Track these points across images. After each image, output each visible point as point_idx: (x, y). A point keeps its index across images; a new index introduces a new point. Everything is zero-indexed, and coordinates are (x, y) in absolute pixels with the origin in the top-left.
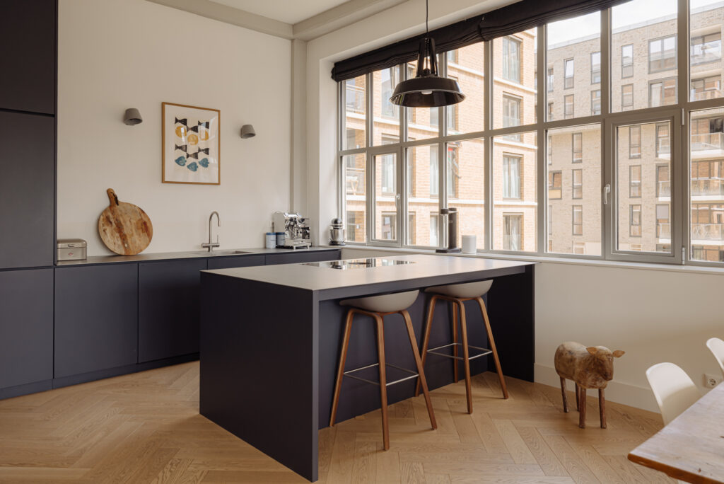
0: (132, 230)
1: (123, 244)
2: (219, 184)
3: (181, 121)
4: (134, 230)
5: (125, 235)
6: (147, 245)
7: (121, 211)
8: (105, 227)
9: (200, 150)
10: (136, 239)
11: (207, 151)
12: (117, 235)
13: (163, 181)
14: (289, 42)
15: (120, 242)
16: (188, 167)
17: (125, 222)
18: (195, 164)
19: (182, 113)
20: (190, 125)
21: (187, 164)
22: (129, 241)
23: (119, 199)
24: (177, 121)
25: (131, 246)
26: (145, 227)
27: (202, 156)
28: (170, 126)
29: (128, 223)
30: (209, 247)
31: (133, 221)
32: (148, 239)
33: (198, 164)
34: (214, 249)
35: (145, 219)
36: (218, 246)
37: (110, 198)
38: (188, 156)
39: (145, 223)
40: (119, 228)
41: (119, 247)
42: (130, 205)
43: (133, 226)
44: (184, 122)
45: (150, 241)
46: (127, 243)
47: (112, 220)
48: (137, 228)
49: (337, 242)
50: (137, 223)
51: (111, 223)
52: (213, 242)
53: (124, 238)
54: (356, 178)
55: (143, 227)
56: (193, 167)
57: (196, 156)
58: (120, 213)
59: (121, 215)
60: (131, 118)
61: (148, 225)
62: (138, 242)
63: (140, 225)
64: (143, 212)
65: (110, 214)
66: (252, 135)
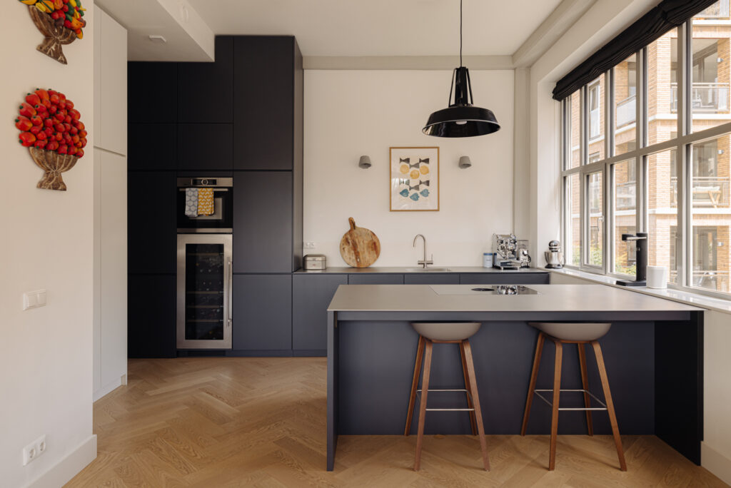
0: (364, 249)
1: (357, 259)
2: (438, 210)
3: (404, 161)
4: (365, 249)
5: (358, 252)
6: (375, 260)
7: (357, 234)
8: (344, 246)
9: (421, 183)
10: (366, 256)
11: (428, 183)
12: (353, 252)
13: (391, 211)
14: (512, 72)
15: (354, 258)
16: (411, 197)
17: (359, 242)
18: (416, 194)
19: (405, 154)
20: (412, 163)
21: (410, 195)
22: (361, 257)
23: (357, 225)
24: (401, 160)
25: (362, 261)
26: (375, 247)
27: (423, 187)
28: (396, 166)
29: (362, 243)
30: (424, 264)
31: (366, 242)
32: (376, 255)
33: (419, 195)
34: (429, 266)
35: (375, 240)
36: (432, 264)
37: (350, 224)
38: (411, 189)
39: (375, 243)
40: (355, 247)
41: (353, 261)
42: (364, 229)
43: (365, 246)
44: (407, 160)
45: (378, 257)
46: (359, 258)
47: (350, 241)
48: (368, 247)
49: (551, 265)
50: (368, 244)
51: (349, 243)
52: (428, 260)
53: (357, 254)
54: (718, 188)
55: (373, 246)
56: (415, 198)
57: (417, 188)
58: (356, 235)
59: (357, 237)
60: (365, 163)
61: (377, 245)
62: (367, 258)
63: (370, 245)
64: (374, 234)
65: (349, 236)
66: (469, 165)
